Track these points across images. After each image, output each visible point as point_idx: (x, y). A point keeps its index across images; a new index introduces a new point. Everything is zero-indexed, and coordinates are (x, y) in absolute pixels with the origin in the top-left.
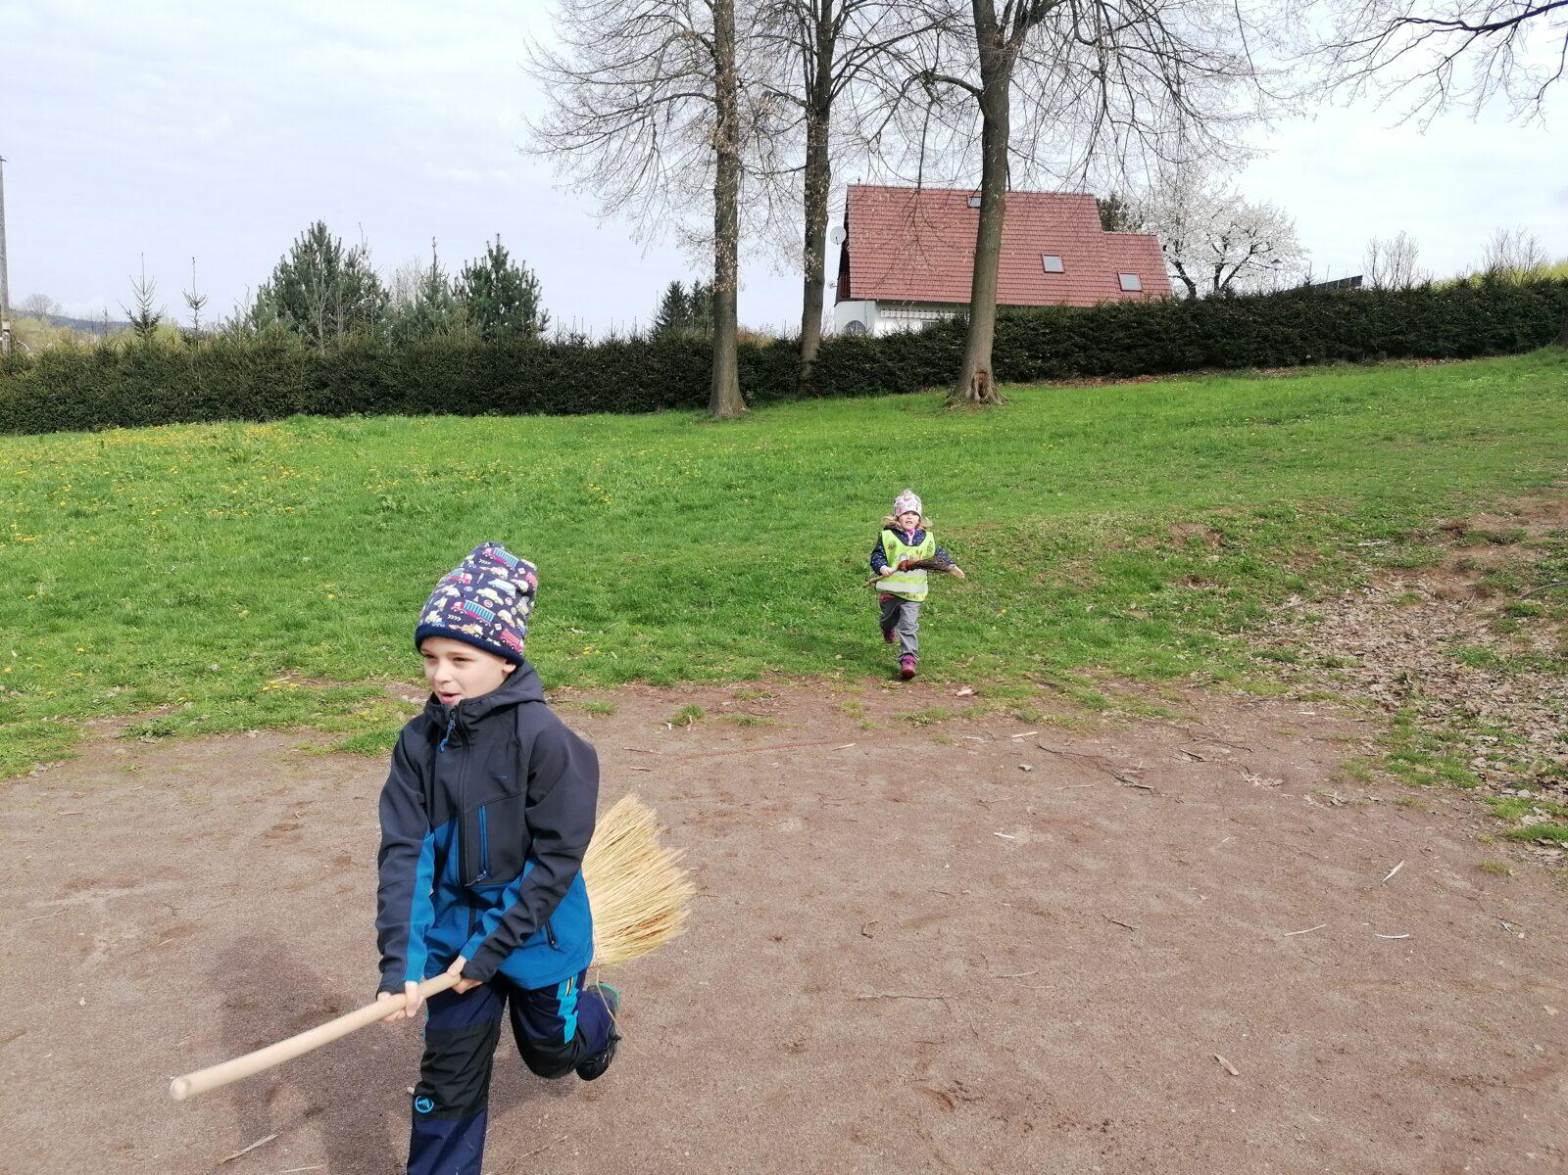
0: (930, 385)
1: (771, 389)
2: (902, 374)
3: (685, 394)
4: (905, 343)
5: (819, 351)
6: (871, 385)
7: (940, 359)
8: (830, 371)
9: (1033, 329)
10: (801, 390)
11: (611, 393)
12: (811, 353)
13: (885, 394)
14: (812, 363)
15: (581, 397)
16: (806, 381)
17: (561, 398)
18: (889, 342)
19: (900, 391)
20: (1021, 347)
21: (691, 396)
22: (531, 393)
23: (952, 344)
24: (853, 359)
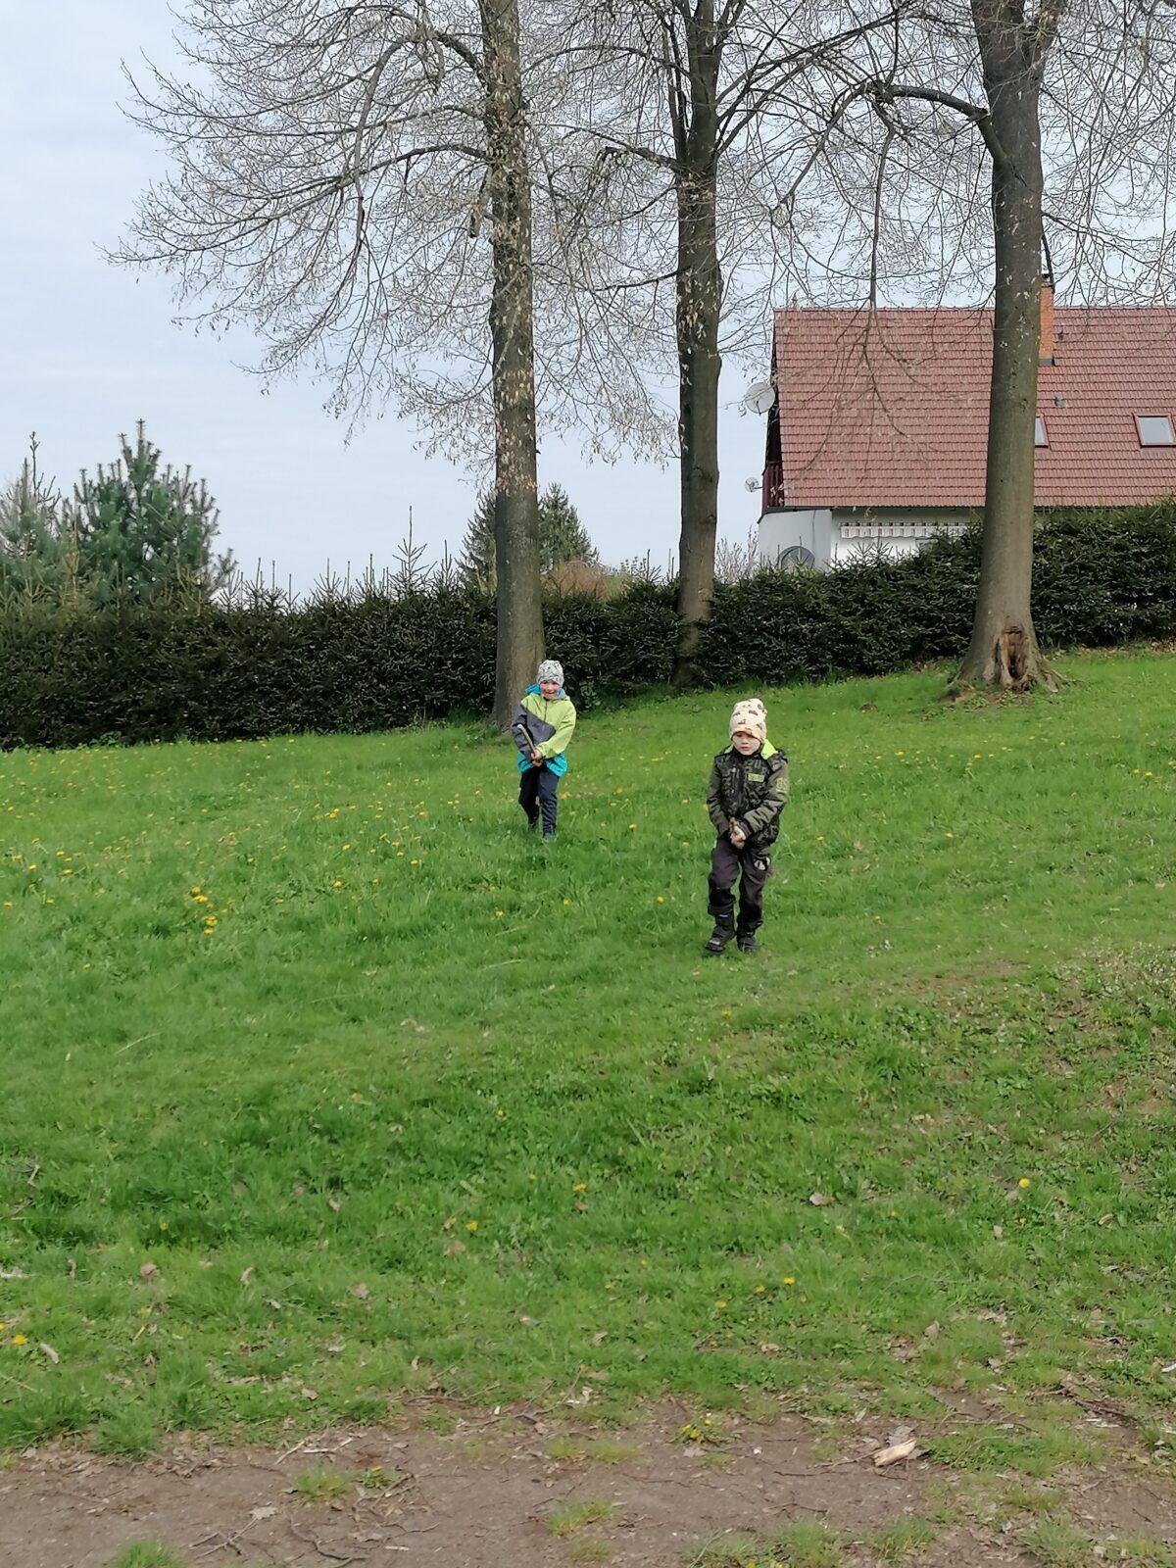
0: (924, 660)
1: (626, 676)
2: (869, 638)
3: (463, 691)
4: (873, 583)
5: (712, 604)
6: (812, 660)
7: (941, 609)
8: (734, 639)
9: (1118, 547)
10: (682, 677)
11: (326, 695)
12: (696, 609)
13: (839, 678)
14: (700, 625)
15: (269, 705)
16: (689, 660)
17: (235, 708)
18: (844, 581)
19: (869, 671)
20: (1097, 581)
21: (475, 696)
22: (178, 700)
23: (963, 581)
24: (777, 614)
